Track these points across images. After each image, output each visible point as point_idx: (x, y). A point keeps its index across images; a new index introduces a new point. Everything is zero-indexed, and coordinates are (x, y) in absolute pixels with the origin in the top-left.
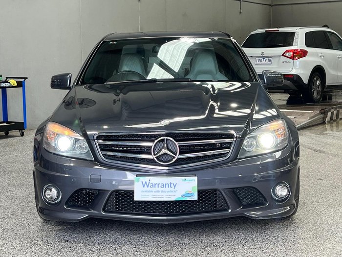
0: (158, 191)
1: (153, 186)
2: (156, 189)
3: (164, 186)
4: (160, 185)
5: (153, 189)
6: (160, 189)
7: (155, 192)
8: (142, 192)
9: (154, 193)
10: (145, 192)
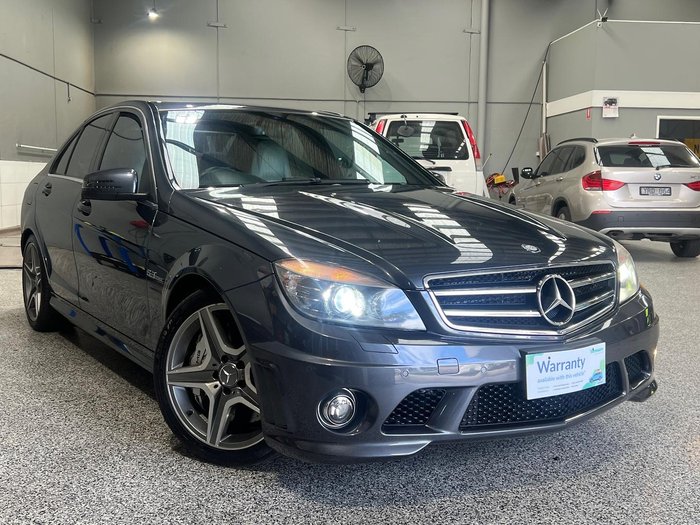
0: (562, 377)
1: (555, 368)
2: (559, 373)
3: (570, 365)
4: (564, 366)
5: (556, 374)
6: (565, 372)
7: (558, 378)
8: (539, 381)
9: (556, 382)
10: (544, 381)
